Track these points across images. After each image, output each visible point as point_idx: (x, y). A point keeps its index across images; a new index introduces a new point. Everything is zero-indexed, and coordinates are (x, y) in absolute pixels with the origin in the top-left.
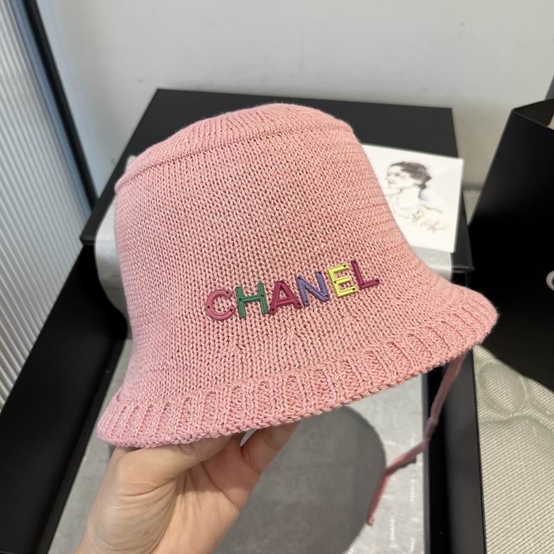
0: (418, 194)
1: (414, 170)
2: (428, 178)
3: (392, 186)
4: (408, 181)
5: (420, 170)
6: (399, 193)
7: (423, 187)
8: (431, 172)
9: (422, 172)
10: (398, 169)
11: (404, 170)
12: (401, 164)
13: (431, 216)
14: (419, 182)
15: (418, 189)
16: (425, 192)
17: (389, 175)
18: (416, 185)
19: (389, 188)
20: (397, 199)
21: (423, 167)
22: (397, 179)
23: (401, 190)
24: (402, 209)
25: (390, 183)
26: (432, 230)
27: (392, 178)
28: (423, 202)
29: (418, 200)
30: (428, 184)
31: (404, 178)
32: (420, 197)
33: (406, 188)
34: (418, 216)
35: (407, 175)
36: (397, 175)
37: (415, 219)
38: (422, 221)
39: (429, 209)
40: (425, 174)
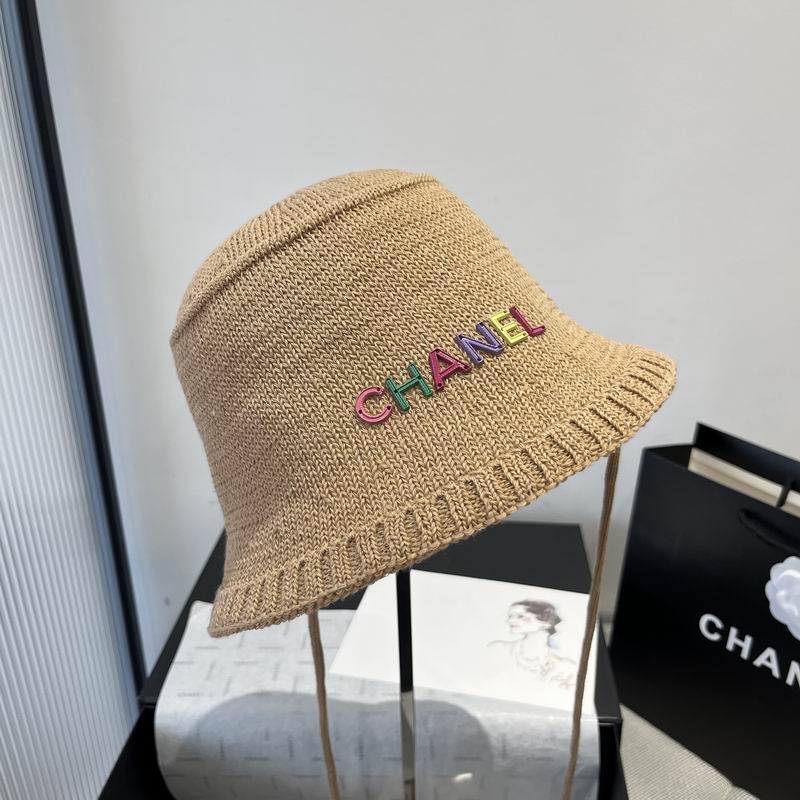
0: (546, 640)
1: (540, 610)
2: (558, 620)
3: (514, 630)
4: (534, 624)
5: (547, 610)
6: (524, 639)
7: (552, 631)
8: (560, 612)
9: (549, 613)
10: (521, 609)
11: (529, 610)
12: (525, 603)
13: (563, 669)
14: (548, 625)
15: (547, 634)
16: (555, 637)
17: (510, 617)
18: (542, 629)
19: (511, 632)
20: (521, 647)
21: (551, 607)
22: (520, 622)
23: (526, 636)
24: (527, 659)
25: (513, 626)
26: (564, 687)
27: (515, 620)
28: (553, 651)
29: (546, 649)
30: (557, 627)
31: (528, 620)
32: (549, 644)
33: (533, 633)
34: (546, 668)
35: (532, 616)
36: (521, 617)
37: (544, 672)
38: (553, 674)
39: (560, 659)
40: (554, 615)
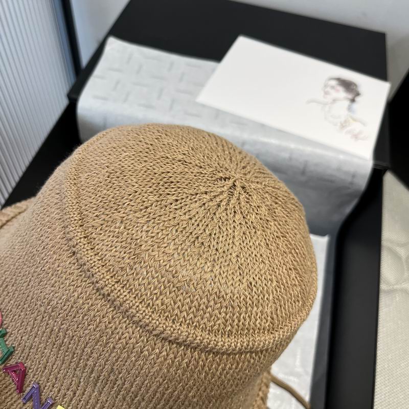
1: (348, 86)
2: (358, 94)
4: (342, 94)
5: (352, 87)
6: (332, 103)
7: (353, 101)
8: (361, 89)
9: (353, 89)
10: (334, 83)
11: (339, 85)
12: (338, 79)
13: (356, 127)
14: (350, 96)
15: (349, 102)
16: (355, 106)
17: (326, 86)
18: (348, 98)
19: (324, 97)
20: (330, 108)
21: (355, 85)
22: (333, 92)
23: (335, 101)
25: (326, 93)
27: (328, 89)
28: (351, 114)
30: (358, 99)
31: (338, 91)
32: (349, 109)
33: (339, 100)
34: (344, 124)
35: (341, 89)
36: (333, 87)
37: (343, 126)
38: (348, 128)
39: (355, 120)
40: (356, 91)
